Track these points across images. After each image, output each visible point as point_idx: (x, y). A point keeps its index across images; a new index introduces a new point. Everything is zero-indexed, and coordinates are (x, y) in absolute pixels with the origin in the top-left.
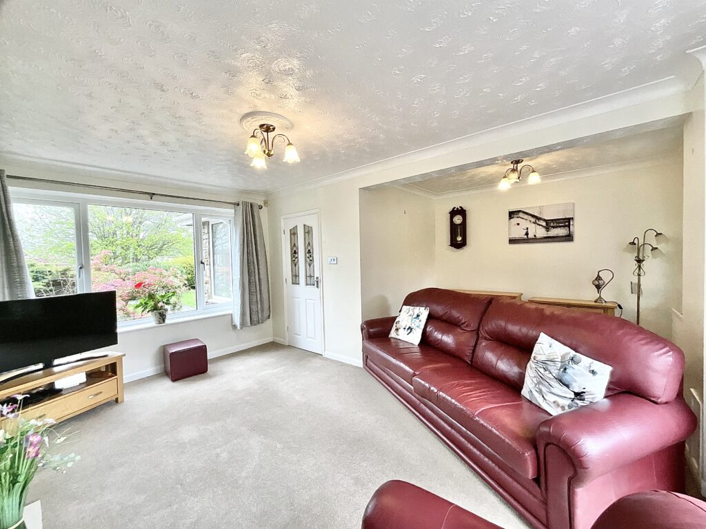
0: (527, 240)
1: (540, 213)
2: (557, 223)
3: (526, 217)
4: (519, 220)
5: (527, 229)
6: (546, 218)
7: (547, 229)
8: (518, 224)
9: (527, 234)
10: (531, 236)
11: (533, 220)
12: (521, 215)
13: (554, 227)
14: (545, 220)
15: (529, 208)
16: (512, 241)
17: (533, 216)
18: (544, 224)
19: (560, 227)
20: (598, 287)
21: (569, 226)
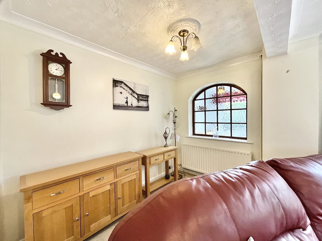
0: (126, 107)
1: (134, 87)
2: (143, 97)
3: (126, 88)
4: (122, 90)
5: (127, 98)
6: (138, 93)
7: (138, 100)
8: (121, 93)
9: (127, 102)
10: (129, 104)
11: (131, 92)
12: (123, 85)
13: (142, 100)
14: (137, 94)
15: (128, 82)
16: (116, 107)
17: (131, 89)
18: (136, 96)
19: (144, 100)
20: (166, 138)
21: (147, 101)
